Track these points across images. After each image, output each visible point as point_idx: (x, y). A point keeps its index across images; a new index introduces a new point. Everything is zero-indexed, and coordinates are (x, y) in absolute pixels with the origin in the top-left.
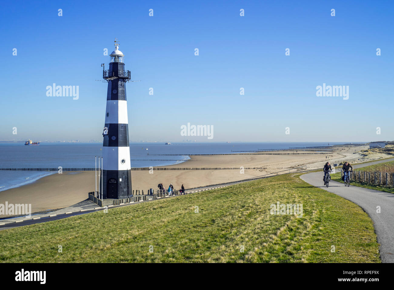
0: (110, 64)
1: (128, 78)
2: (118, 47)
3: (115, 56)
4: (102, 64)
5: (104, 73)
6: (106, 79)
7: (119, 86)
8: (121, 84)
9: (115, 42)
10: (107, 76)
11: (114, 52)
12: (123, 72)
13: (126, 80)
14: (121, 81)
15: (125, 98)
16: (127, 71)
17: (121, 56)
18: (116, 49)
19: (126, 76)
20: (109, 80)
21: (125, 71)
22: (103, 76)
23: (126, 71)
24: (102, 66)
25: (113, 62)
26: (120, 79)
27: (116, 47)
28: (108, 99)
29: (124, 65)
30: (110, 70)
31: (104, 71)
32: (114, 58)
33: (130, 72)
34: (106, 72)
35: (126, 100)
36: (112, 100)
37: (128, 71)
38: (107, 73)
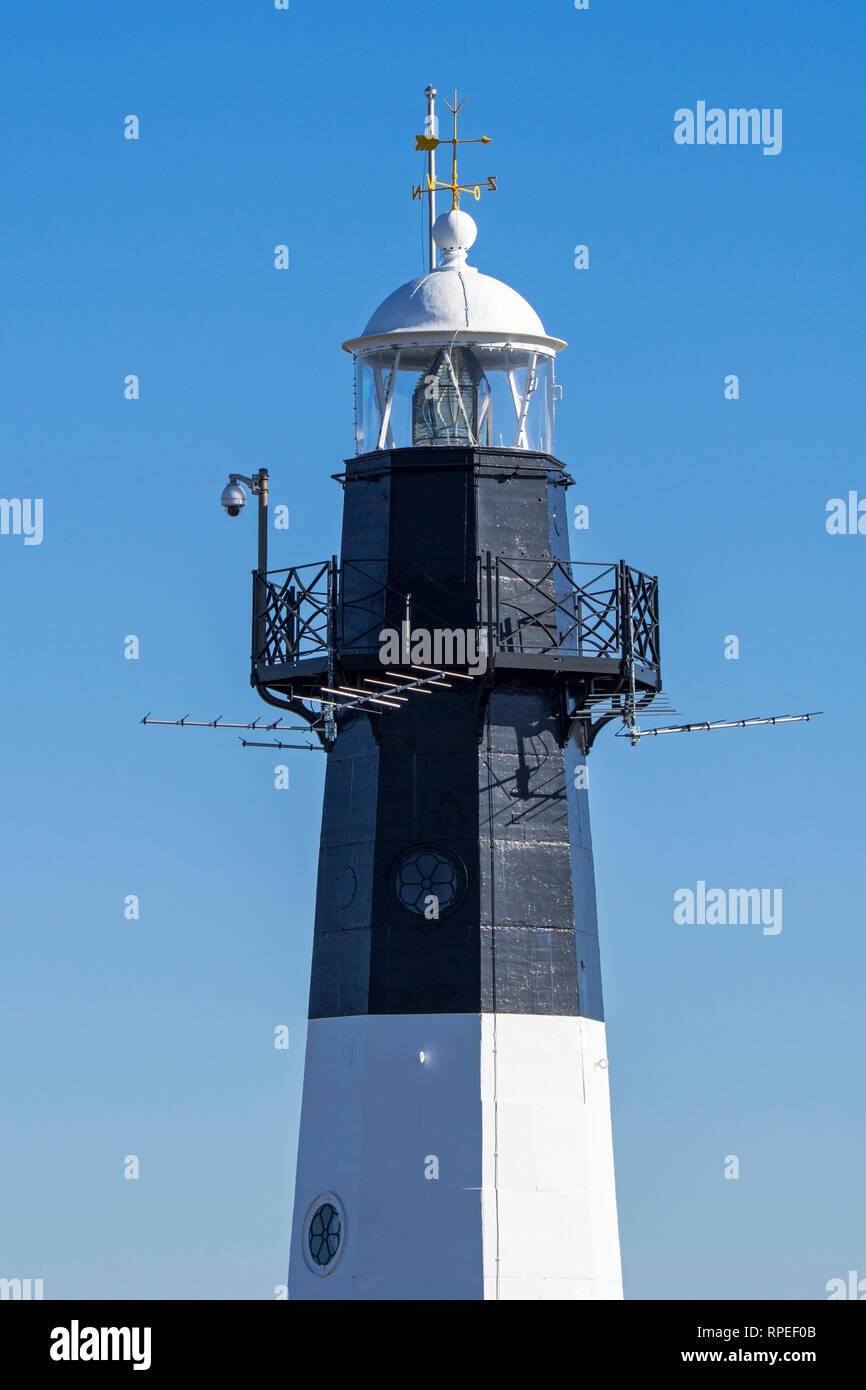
0: (361, 474)
1: (615, 683)
2: (466, 227)
3: (427, 359)
4: (234, 479)
5: (259, 616)
6: (296, 707)
7: (496, 799)
8: (523, 774)
9: (426, 144)
10: (312, 648)
11: (409, 300)
12: (553, 586)
13: (599, 708)
14: (524, 732)
15: (583, 979)
16: (610, 582)
17: (522, 358)
18: (446, 255)
19: (593, 647)
20: (343, 719)
21: (580, 576)
22: (259, 653)
23: (592, 578)
24: (234, 510)
25: (404, 441)
26: (497, 699)
27: (444, 219)
28: (322, 1004)
29: (565, 483)
30: (343, 571)
31: (259, 577)
32: (409, 378)
33: (649, 590)
34: (292, 600)
35: (597, 1014)
36: (376, 1008)
37: (622, 570)
38: (306, 610)
